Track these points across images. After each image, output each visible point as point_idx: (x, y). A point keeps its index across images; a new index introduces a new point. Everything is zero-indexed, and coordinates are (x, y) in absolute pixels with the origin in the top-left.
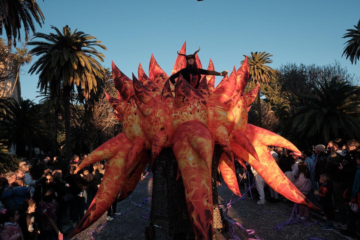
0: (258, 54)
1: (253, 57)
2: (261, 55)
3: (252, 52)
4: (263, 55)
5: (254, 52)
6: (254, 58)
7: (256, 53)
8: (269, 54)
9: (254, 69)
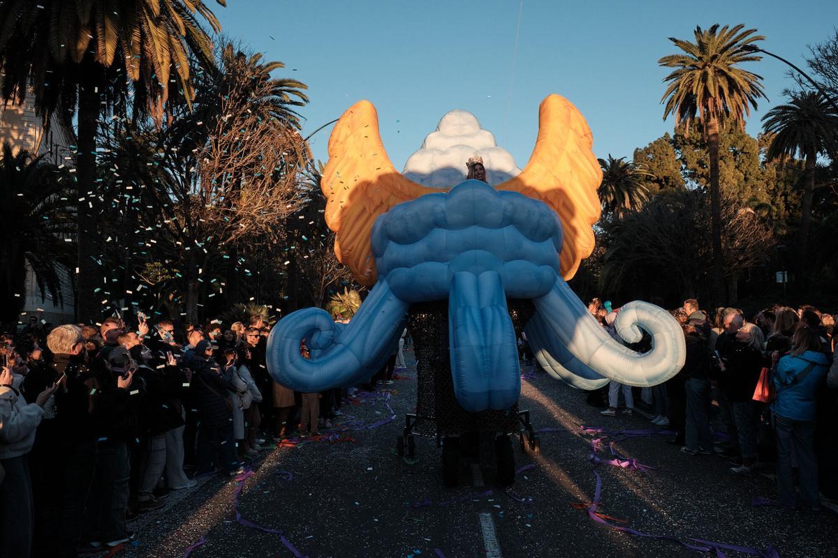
0: (718, 31)
1: (700, 42)
2: (728, 35)
3: (699, 28)
4: (734, 37)
5: (706, 28)
6: (702, 47)
7: (714, 28)
8: (756, 30)
9: (704, 78)
